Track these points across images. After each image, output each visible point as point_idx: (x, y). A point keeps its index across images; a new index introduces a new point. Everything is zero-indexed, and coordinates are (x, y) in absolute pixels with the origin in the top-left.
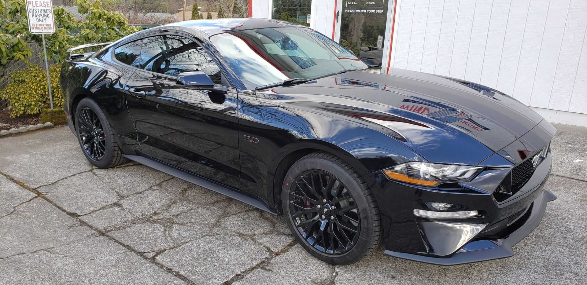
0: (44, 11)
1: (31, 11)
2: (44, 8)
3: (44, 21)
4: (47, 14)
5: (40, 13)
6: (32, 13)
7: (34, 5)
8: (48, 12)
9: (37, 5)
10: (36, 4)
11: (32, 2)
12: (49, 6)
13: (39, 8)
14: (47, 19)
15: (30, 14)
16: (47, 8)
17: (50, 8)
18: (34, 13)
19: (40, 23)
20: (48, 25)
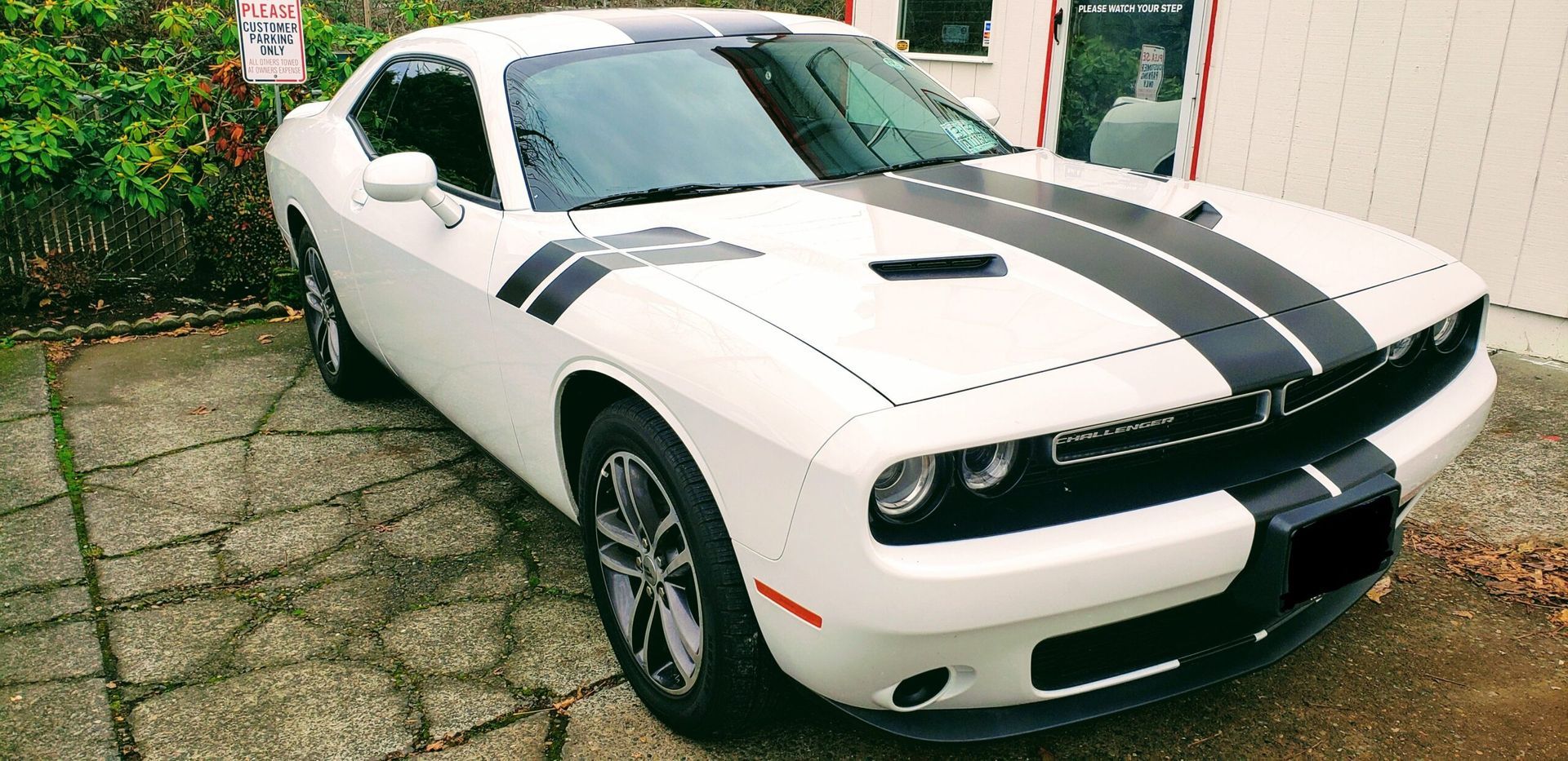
0: (281, 27)
1: (247, 27)
2: (280, 21)
3: (279, 51)
4: (287, 34)
5: (269, 33)
6: (250, 32)
7: (258, 12)
8: (290, 30)
9: (265, 14)
10: (262, 11)
11: (253, 5)
12: (295, 14)
13: (269, 20)
14: (287, 46)
15: (246, 36)
16: (287, 20)
17: (296, 21)
18: (256, 33)
19: (269, 57)
20: (290, 62)
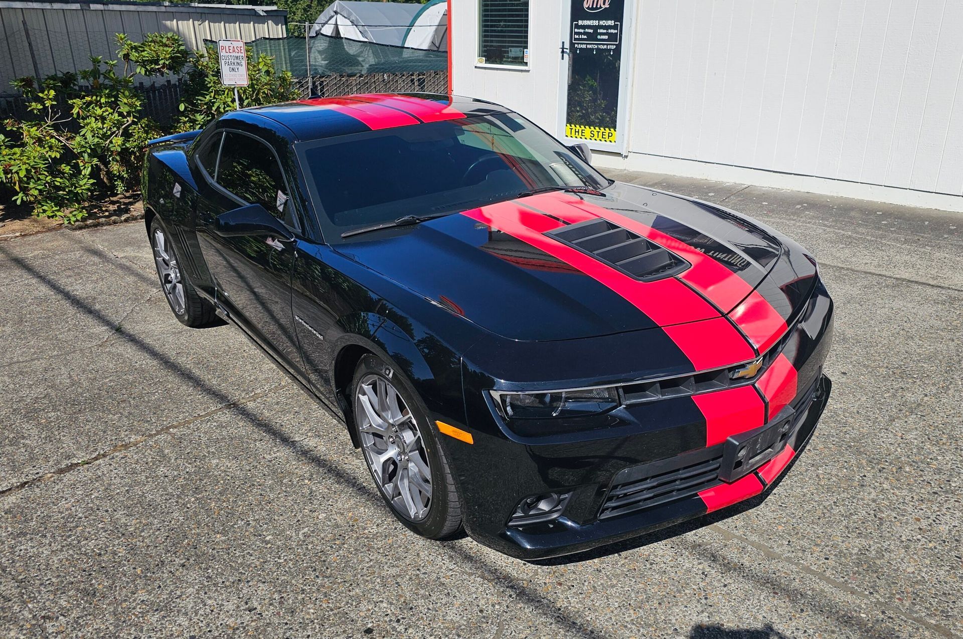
0: (237, 58)
1: (223, 58)
2: (237, 55)
3: (237, 70)
4: (240, 61)
5: (232, 61)
6: (225, 60)
7: (227, 51)
8: (241, 59)
9: (231, 51)
10: (229, 50)
11: (225, 47)
12: (242, 51)
13: (232, 54)
14: (240, 67)
15: (223, 62)
16: (240, 54)
17: (243, 55)
18: (227, 61)
19: (233, 73)
20: (241, 76)
